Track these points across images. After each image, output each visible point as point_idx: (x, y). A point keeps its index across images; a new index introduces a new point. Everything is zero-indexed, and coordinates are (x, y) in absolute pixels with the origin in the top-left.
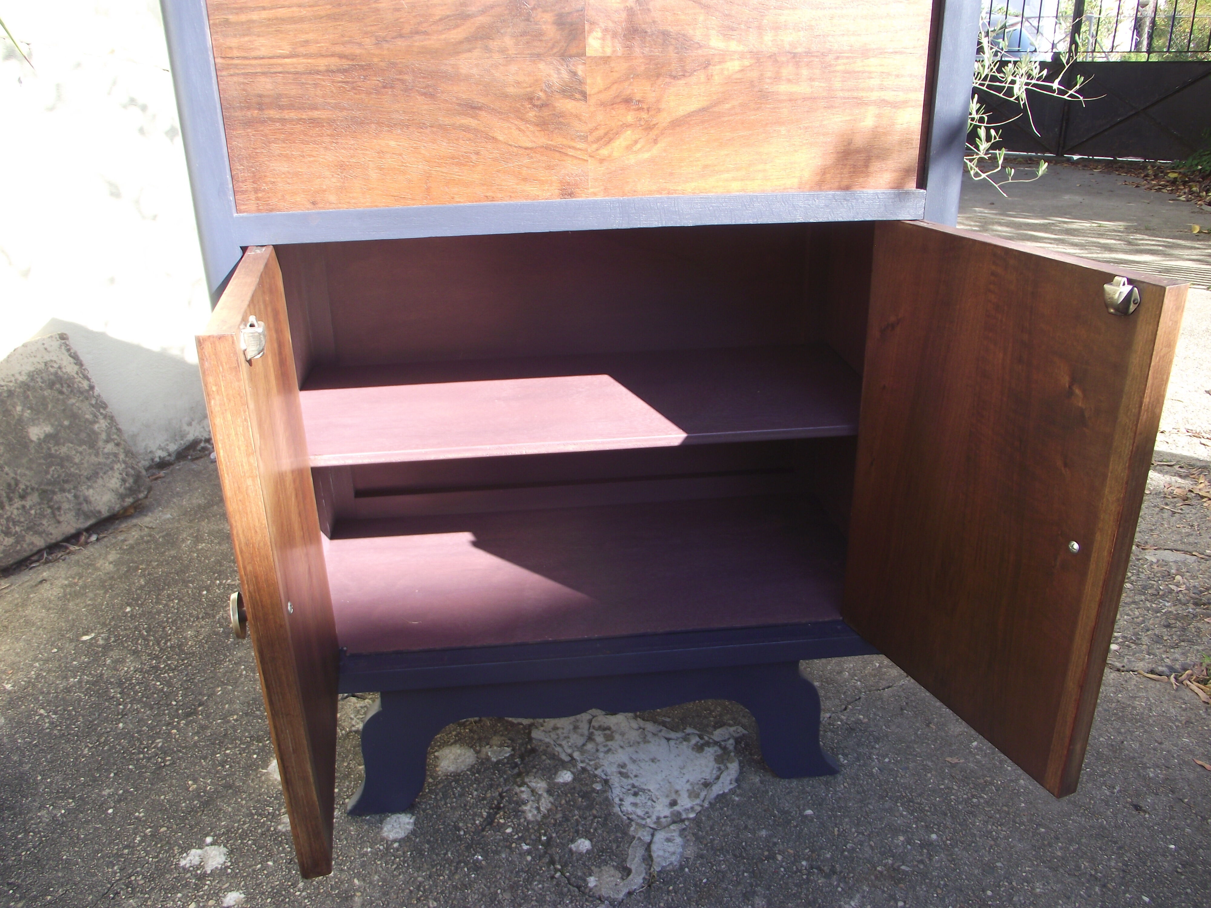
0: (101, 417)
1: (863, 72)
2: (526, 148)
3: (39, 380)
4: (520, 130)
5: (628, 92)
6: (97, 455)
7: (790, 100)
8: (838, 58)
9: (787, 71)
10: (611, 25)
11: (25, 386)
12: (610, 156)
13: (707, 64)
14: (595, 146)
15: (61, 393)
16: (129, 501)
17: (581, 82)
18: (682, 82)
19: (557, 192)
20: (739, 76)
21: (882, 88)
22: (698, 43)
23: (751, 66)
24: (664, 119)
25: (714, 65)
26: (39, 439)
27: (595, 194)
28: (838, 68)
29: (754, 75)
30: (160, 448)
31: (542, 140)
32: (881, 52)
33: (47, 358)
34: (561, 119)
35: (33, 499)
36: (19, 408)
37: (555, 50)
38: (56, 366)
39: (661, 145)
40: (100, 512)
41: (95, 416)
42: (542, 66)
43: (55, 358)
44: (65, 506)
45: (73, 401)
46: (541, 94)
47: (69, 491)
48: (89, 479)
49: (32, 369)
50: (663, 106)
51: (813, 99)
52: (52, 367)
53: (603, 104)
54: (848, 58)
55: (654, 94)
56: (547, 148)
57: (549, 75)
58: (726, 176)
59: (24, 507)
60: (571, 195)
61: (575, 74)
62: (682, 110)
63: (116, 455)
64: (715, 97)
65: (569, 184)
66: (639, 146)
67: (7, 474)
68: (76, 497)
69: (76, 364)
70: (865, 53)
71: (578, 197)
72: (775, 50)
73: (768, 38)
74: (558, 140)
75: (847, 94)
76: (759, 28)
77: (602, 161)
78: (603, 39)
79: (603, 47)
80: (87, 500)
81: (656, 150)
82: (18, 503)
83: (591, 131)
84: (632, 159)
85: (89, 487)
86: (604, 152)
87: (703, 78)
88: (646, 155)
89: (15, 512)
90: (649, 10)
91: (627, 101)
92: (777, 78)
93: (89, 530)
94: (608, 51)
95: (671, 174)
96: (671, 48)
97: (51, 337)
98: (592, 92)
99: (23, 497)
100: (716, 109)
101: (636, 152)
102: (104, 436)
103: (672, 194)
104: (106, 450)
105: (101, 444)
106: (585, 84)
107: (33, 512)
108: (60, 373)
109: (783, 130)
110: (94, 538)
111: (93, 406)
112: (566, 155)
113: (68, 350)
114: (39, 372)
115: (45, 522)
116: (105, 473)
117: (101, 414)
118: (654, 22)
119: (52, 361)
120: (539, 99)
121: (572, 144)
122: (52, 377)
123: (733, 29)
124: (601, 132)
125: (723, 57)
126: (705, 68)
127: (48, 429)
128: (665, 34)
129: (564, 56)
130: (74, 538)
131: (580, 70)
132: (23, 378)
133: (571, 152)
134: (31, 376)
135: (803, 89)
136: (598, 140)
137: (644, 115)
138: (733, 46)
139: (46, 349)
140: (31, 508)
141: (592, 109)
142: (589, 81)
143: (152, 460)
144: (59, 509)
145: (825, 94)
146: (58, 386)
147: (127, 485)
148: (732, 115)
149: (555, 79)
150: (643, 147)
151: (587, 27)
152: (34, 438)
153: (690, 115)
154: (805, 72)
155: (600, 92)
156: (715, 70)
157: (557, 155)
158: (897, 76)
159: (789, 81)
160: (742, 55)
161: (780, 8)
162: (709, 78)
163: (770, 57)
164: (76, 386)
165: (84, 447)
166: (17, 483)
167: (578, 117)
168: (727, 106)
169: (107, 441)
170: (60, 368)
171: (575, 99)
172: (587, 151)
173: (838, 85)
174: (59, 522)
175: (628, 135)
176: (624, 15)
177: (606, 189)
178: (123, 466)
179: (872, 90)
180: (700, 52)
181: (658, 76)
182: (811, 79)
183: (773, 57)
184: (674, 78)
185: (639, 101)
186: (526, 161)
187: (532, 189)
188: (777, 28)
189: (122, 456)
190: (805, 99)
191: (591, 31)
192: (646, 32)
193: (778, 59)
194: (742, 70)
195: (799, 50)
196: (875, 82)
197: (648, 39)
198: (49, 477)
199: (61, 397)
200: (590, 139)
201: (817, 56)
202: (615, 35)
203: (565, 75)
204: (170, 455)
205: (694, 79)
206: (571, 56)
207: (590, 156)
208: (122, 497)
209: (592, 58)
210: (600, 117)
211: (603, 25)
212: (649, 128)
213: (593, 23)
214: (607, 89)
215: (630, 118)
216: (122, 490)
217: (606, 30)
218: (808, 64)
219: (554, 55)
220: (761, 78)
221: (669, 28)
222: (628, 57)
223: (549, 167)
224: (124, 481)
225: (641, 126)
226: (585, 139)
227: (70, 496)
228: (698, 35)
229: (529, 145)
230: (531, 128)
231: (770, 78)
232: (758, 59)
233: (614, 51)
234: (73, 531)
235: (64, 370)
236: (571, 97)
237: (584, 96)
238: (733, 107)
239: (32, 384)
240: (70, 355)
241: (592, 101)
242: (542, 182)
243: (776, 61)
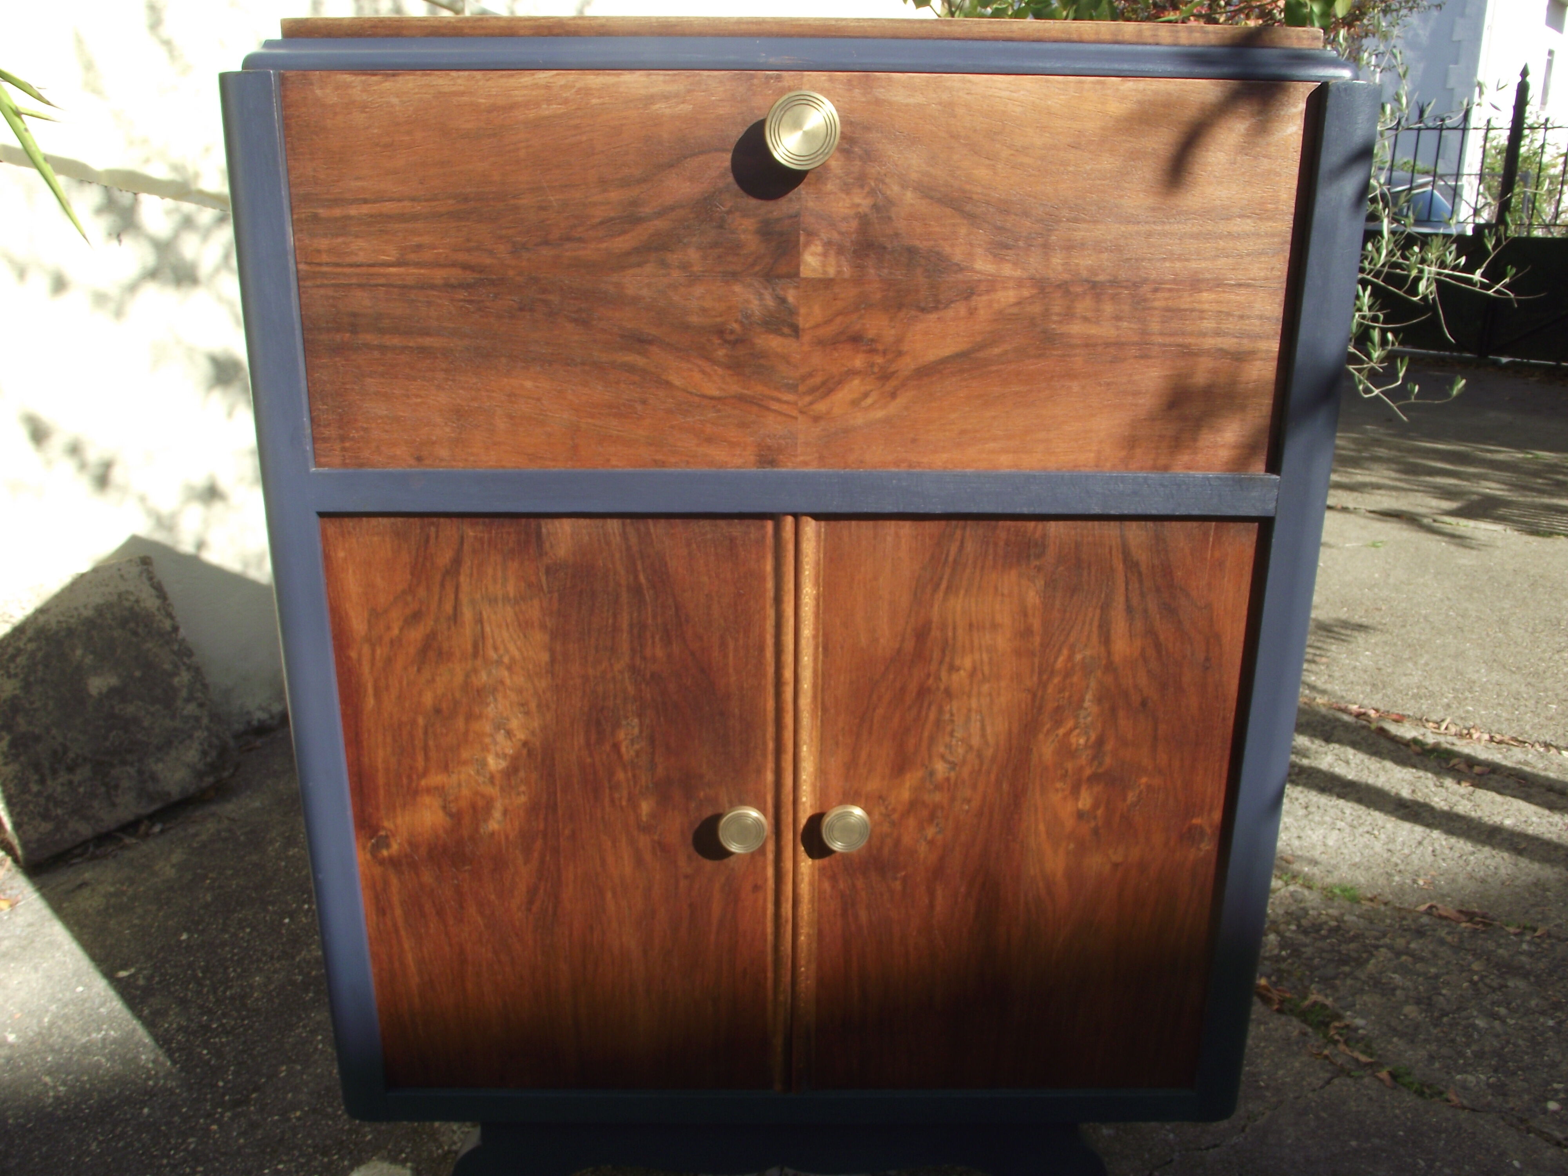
0: (183, 668)
1: (1192, 310)
2: (712, 398)
3: (109, 616)
4: (703, 372)
5: (858, 327)
6: (173, 717)
7: (1087, 346)
8: (1156, 290)
9: (1084, 306)
10: (835, 236)
11: (90, 624)
12: (828, 413)
13: (969, 292)
14: (808, 399)
15: (135, 633)
16: (209, 780)
17: (793, 312)
18: (934, 316)
19: (752, 458)
20: (1015, 310)
21: (1217, 333)
22: (958, 265)
23: (1032, 297)
24: (906, 365)
25: (980, 295)
26: (100, 693)
27: (806, 464)
28: (1157, 304)
29: (1036, 309)
30: (261, 708)
31: (735, 388)
32: (1218, 284)
33: (122, 587)
34: (762, 361)
35: (84, 772)
36: (79, 652)
37: (757, 268)
38: (132, 598)
39: (902, 400)
40: (169, 794)
41: (176, 666)
42: (737, 288)
43: (132, 589)
44: (125, 783)
45: (149, 645)
46: (736, 326)
47: (132, 765)
48: (159, 749)
49: (101, 601)
50: (905, 347)
51: (1119, 345)
52: (127, 600)
53: (821, 343)
54: (1170, 290)
55: (893, 332)
56: (741, 398)
57: (748, 301)
58: (991, 445)
59: (71, 782)
60: (772, 463)
61: (783, 301)
62: (933, 355)
63: (197, 719)
64: (979, 339)
65: (769, 448)
66: (869, 401)
67: (54, 738)
68: (140, 772)
69: (158, 597)
70: (1196, 284)
71: (783, 467)
72: (1066, 276)
73: (1057, 260)
74: (758, 389)
75: (1168, 340)
76: (1046, 247)
77: (816, 419)
78: (825, 255)
79: (824, 266)
80: (154, 778)
81: (894, 407)
82: (63, 777)
83: (804, 378)
84: (859, 419)
85: (159, 760)
86: (821, 407)
87: (963, 311)
88: (880, 414)
89: (59, 789)
90: (890, 218)
91: (856, 339)
92: (1069, 315)
93: (153, 818)
94: (832, 272)
95: (914, 441)
96: (919, 271)
97: (131, 561)
98: (807, 326)
99: (71, 769)
100: (981, 355)
101: (867, 409)
102: (184, 693)
103: (915, 467)
104: (185, 712)
105: (179, 703)
106: (797, 314)
107: (82, 790)
108: (136, 608)
109: (1075, 386)
110: (157, 828)
111: (174, 653)
112: (768, 409)
113: (151, 579)
114: (110, 606)
115: (96, 804)
116: (181, 742)
117: (184, 664)
118: (897, 235)
119: (128, 592)
120: (732, 332)
121: (776, 394)
122: (126, 613)
123: (1007, 247)
124: (817, 380)
125: (993, 284)
126: (967, 298)
127: (114, 681)
128: (912, 251)
129: (769, 277)
130: (131, 827)
131: (791, 296)
132: (89, 613)
133: (775, 406)
134: (100, 610)
135: (1105, 331)
136: (813, 390)
137: (879, 360)
138: (1007, 270)
139: (122, 576)
140: (80, 785)
141: (806, 348)
142: (803, 311)
143: (249, 723)
144: (117, 787)
145: (1136, 339)
146: (132, 625)
147: (209, 759)
148: (1003, 364)
149: (755, 306)
150: (875, 402)
151: (802, 239)
152: (94, 692)
153: (944, 361)
154: (1108, 308)
155: (817, 326)
156: (980, 301)
157: (755, 409)
158: (1241, 317)
159: (1086, 319)
160: (1020, 283)
161: (1076, 220)
162: (972, 312)
163: (1059, 286)
164: (155, 625)
165: (158, 706)
166: (66, 749)
167: (786, 359)
168: (997, 351)
169: (188, 700)
170: (137, 601)
171: (783, 335)
172: (796, 404)
173: (1155, 326)
174: (114, 805)
175: (856, 385)
176: (854, 224)
177: (821, 458)
178: (206, 734)
179: (1204, 335)
180: (960, 277)
181: (900, 307)
182: (1118, 318)
183: (1064, 287)
184: (923, 310)
185: (872, 340)
186: (712, 415)
187: (718, 454)
188: (1069, 247)
189: (205, 721)
190: (1107, 345)
191: (807, 244)
192: (885, 248)
193: (1072, 289)
194: (1018, 303)
195: (1101, 278)
196: (1208, 325)
197: (888, 257)
198: (108, 744)
199: (135, 640)
200: (801, 388)
201: (1126, 288)
202: (841, 250)
203: (770, 302)
204: (272, 717)
205: (950, 313)
206: (779, 277)
207: (801, 412)
208: (200, 775)
209: (808, 280)
210: (817, 359)
211: (824, 236)
212: (885, 376)
213: (811, 234)
214: (829, 321)
215: (859, 362)
216: (201, 766)
217: (828, 244)
218: (1114, 298)
219: (756, 274)
220: (1046, 314)
221: (917, 243)
222: (858, 280)
223: (743, 425)
224: (204, 753)
225: (874, 373)
226: (793, 388)
227: (132, 771)
228: (958, 255)
229: (716, 393)
230: (720, 371)
231: (1058, 314)
232: (1042, 290)
233: (839, 272)
234: (131, 817)
235: (142, 605)
236: (778, 332)
237: (796, 331)
238: (1006, 352)
239: (99, 621)
240: (153, 586)
241: (806, 338)
242: (733, 445)
243: (1067, 292)
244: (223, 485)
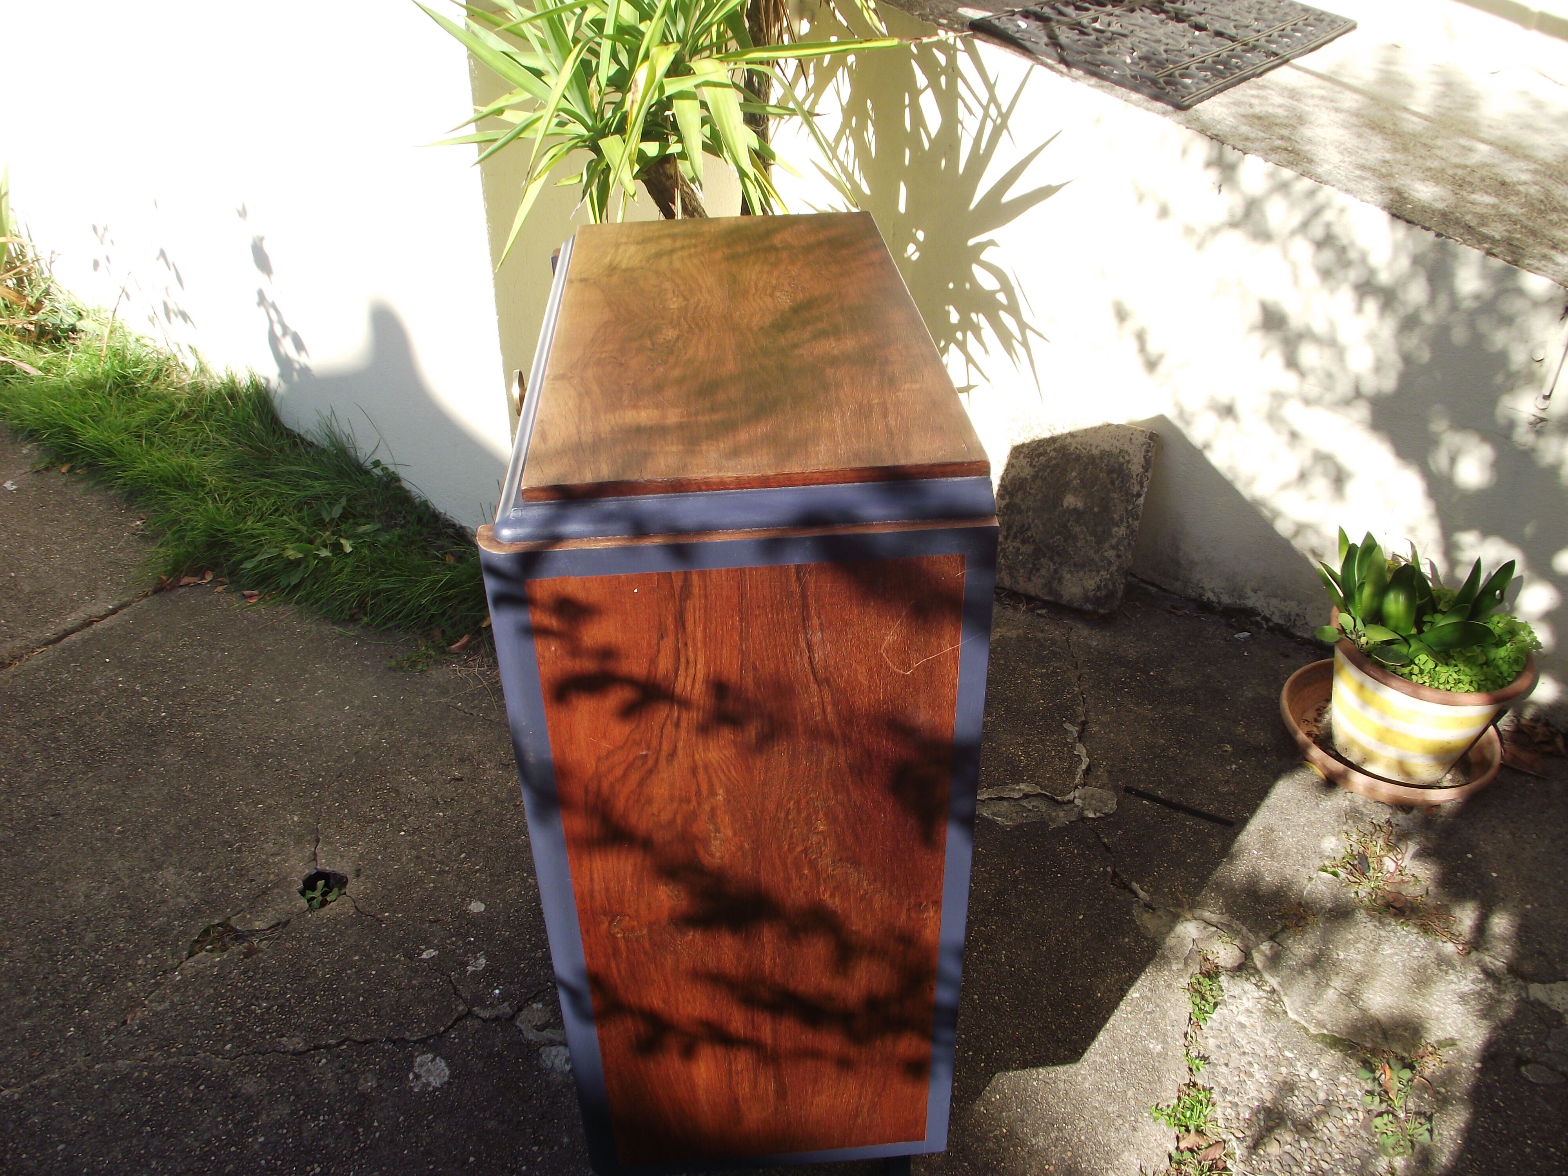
0: (1125, 524)
3: (1105, 461)
6: (1096, 552)
11: (1092, 459)
15: (1113, 483)
16: (1089, 607)
26: (1068, 508)
33: (1125, 448)
35: (1027, 549)
36: (1074, 474)
38: (1127, 458)
40: (1062, 597)
41: (1121, 520)
43: (1131, 451)
44: (1043, 572)
45: (1116, 496)
47: (1054, 563)
48: (1075, 565)
49: (1108, 449)
52: (1123, 457)
59: (1018, 549)
63: (1110, 563)
67: (1028, 517)
68: (1056, 571)
69: (1143, 467)
80: (1060, 581)
82: (1017, 544)
85: (1070, 572)
89: (1011, 548)
93: (1045, 604)
97: (1143, 431)
99: (1024, 542)
102: (1114, 541)
104: (1106, 554)
105: (1106, 545)
107: (1021, 558)
108: (1125, 466)
110: (1043, 612)
111: (1126, 511)
113: (1149, 451)
114: (1110, 454)
115: (1022, 571)
116: (1090, 571)
117: (1128, 522)
119: (1127, 452)
122: (1116, 465)
127: (1080, 505)
130: (1030, 599)
132: (1095, 452)
134: (1104, 454)
139: (1131, 439)
140: (1021, 555)
144: (1038, 570)
146: (1115, 476)
147: (1098, 594)
152: (1065, 504)
164: (1127, 485)
165: (1093, 538)
166: (1029, 528)
169: (1113, 547)
170: (1128, 462)
174: (1030, 580)
178: (1108, 576)
189: (1113, 568)
198: (1051, 541)
199: (1109, 486)
208: (1087, 599)
216: (1091, 594)
224: (1099, 588)
227: (1052, 567)
234: (1033, 594)
235: (1130, 466)
239: (1098, 461)
240: (1145, 457)
244: (1239, 409)
